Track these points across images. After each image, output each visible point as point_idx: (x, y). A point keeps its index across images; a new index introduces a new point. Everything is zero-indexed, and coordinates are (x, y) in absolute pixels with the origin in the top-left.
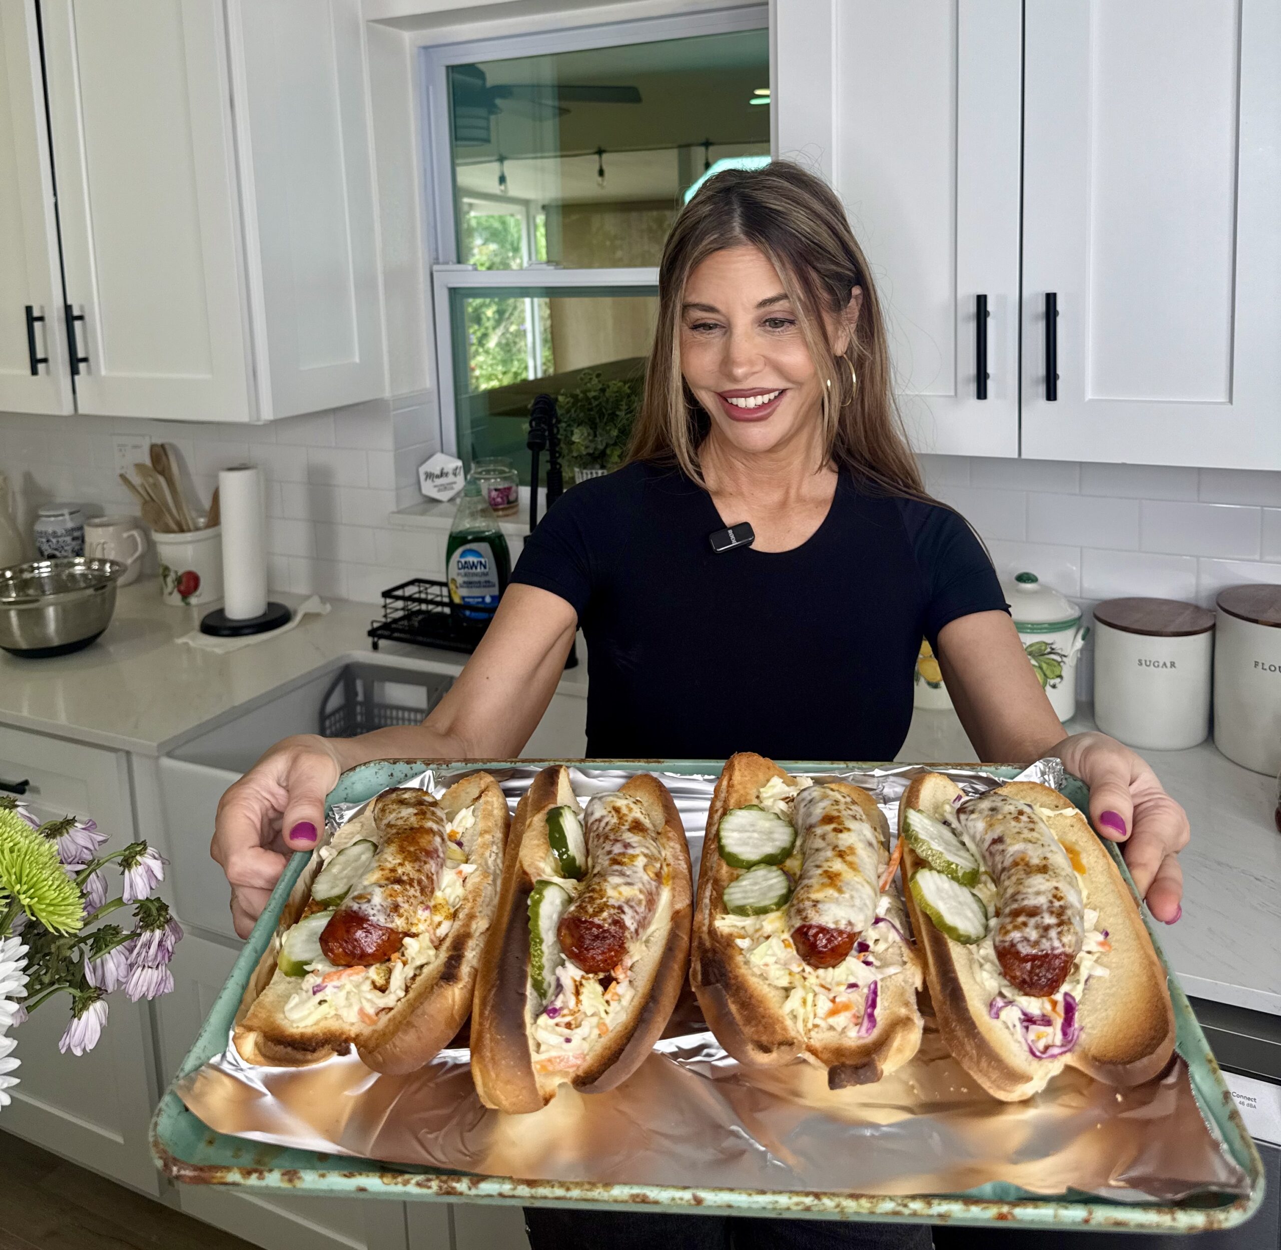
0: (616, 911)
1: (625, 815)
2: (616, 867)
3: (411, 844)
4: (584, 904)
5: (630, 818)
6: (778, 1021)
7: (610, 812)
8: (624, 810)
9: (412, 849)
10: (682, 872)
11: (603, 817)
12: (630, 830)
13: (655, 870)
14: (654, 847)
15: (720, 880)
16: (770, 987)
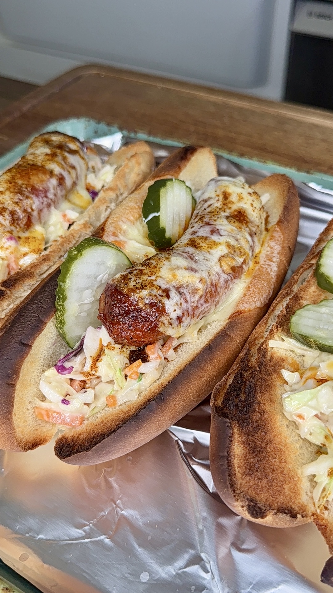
0: (160, 292)
1: (232, 203)
2: (190, 249)
3: (22, 177)
4: (130, 276)
5: (235, 207)
6: (292, 479)
7: (218, 196)
8: (233, 198)
9: (20, 182)
10: (268, 274)
11: (210, 198)
12: (227, 218)
13: (234, 264)
14: (247, 241)
15: (301, 297)
16: (299, 440)
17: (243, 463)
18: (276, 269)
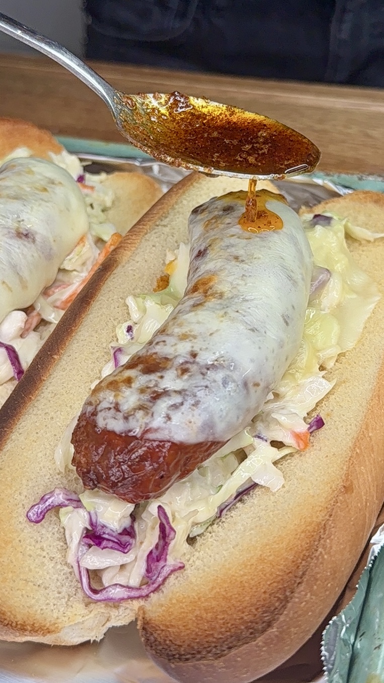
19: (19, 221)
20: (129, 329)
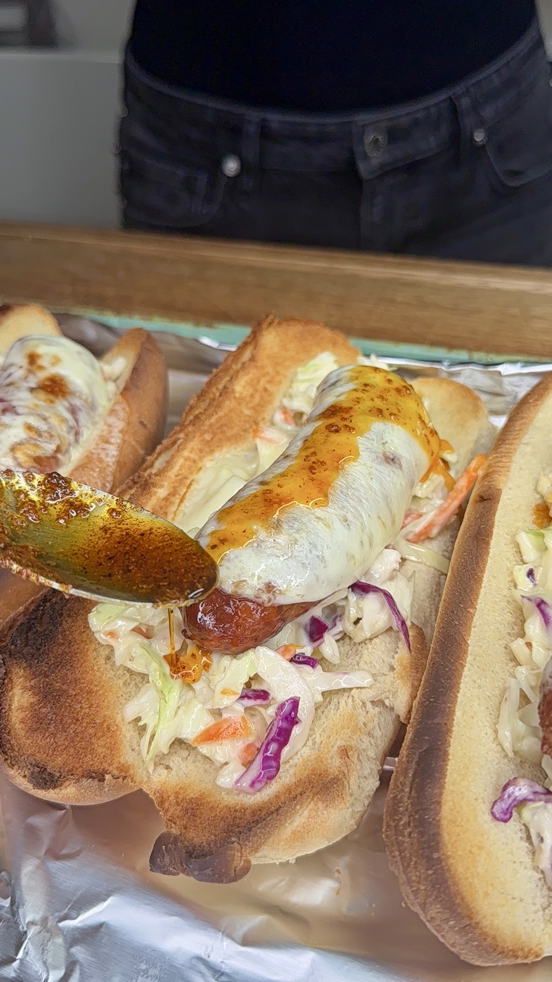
1: (42, 368)
5: (46, 374)
6: (107, 729)
8: (44, 361)
10: (102, 461)
12: (32, 390)
13: (39, 453)
14: (64, 420)
15: (152, 483)
16: (124, 674)
17: (29, 716)
18: (116, 453)
19: (383, 444)
20: (530, 573)
